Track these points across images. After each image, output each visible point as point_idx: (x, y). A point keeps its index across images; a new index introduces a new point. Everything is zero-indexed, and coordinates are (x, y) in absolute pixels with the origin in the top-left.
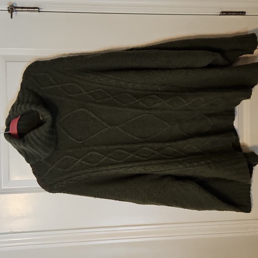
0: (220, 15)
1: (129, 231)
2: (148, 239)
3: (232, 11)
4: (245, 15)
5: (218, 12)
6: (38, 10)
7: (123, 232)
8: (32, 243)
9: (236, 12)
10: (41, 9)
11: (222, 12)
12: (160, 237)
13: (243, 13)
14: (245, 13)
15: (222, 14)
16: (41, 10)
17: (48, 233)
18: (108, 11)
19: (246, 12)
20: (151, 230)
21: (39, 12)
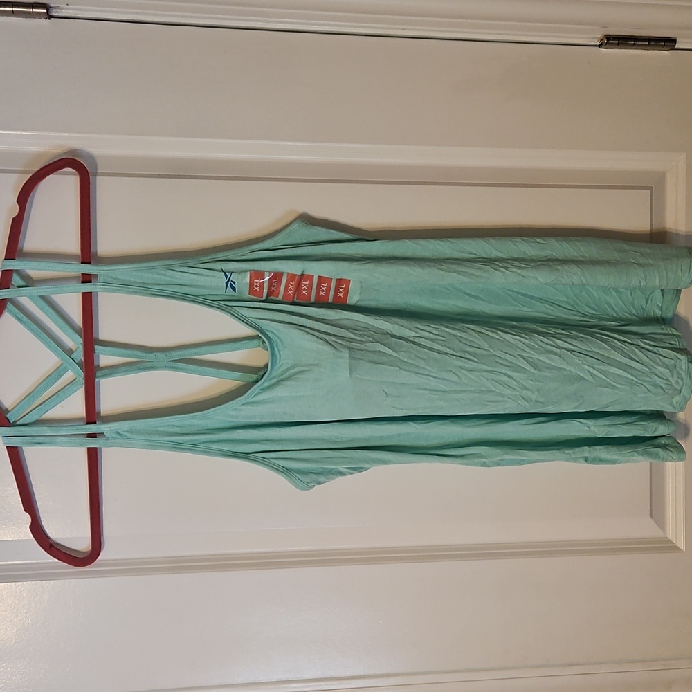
0: (600, 46)
3: (636, 34)
4: (673, 48)
5: (594, 36)
6: (45, 11)
9: (648, 40)
14: (675, 41)
15: (606, 44)
16: (54, 13)
19: (679, 40)
21: (50, 17)
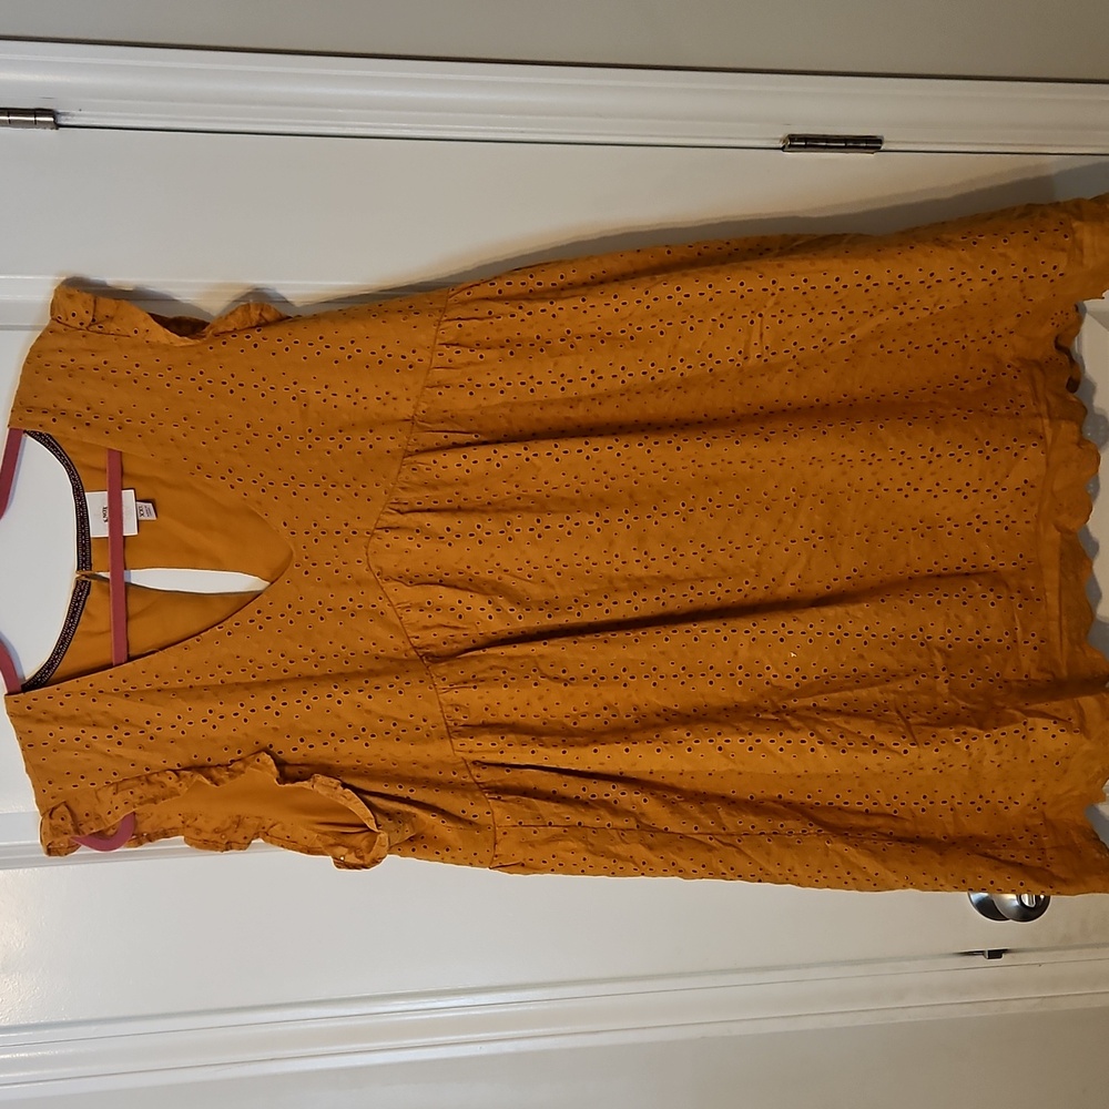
0: (783, 149)
1: (427, 1016)
2: (507, 1047)
3: (829, 134)
4: (878, 149)
5: (774, 136)
6: (52, 119)
7: (402, 1018)
8: (26, 1074)
9: (845, 139)
10: (64, 114)
11: (792, 138)
12: (569, 1034)
13: (871, 144)
14: (880, 141)
15: (790, 146)
16: (62, 121)
17: (92, 1030)
18: (338, 126)
19: (886, 139)
20: (519, 1009)
21: (58, 126)
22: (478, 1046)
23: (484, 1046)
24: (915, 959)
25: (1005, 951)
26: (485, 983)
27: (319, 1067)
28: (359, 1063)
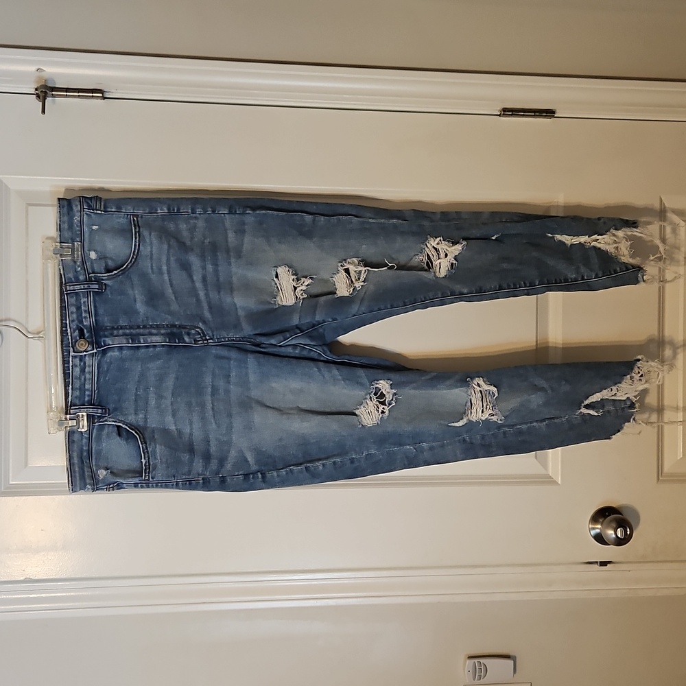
0: (499, 115)
3: (525, 108)
4: (553, 117)
5: (495, 109)
6: (101, 95)
9: (534, 111)
10: (108, 92)
11: (505, 110)
13: (549, 113)
15: (504, 114)
16: (107, 95)
19: (554, 110)
21: (104, 98)
22: (315, 601)
23: (318, 601)
24: (559, 564)
25: (610, 562)
26: (320, 567)
27: (229, 608)
28: (250, 607)
